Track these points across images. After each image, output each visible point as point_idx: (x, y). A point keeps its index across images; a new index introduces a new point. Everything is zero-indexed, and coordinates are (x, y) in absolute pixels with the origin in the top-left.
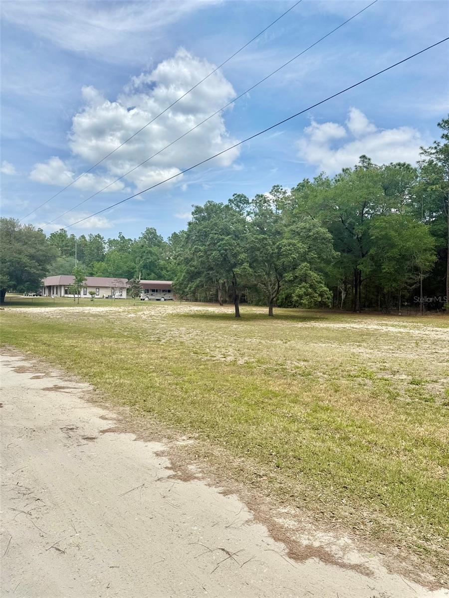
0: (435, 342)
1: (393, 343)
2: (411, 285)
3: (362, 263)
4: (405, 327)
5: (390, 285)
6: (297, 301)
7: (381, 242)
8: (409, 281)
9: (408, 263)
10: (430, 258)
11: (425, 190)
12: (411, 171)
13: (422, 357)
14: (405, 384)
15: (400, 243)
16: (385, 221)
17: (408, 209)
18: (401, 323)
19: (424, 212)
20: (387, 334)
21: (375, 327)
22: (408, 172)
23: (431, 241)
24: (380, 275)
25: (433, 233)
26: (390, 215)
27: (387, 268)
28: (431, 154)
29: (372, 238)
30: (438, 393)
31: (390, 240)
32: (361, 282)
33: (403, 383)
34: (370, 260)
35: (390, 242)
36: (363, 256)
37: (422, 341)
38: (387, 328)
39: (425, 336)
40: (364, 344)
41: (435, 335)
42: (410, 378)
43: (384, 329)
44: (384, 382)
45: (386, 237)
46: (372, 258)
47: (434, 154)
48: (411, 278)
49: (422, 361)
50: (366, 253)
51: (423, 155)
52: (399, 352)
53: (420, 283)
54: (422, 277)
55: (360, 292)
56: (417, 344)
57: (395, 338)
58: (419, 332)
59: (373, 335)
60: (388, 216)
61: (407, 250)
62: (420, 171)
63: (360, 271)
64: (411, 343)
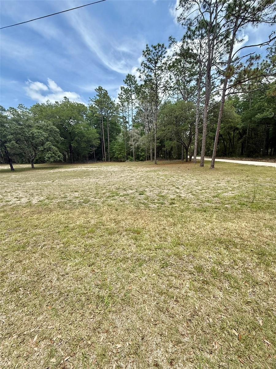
2: (91, 152)
3: (73, 143)
6: (48, 160)
7: (79, 134)
8: (90, 150)
9: (90, 143)
10: (98, 142)
15: (87, 135)
21: (85, 169)
22: (84, 108)
23: (97, 135)
24: (80, 148)
25: (98, 132)
27: (83, 145)
29: (76, 132)
31: (83, 134)
34: (76, 142)
36: (72, 140)
53: (94, 151)
61: (90, 138)
62: (89, 108)
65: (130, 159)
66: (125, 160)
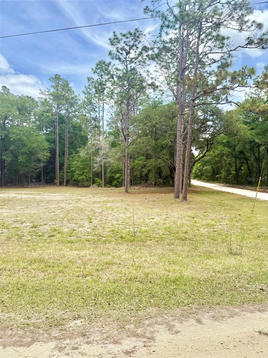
0: (48, 202)
1: (24, 204)
2: (36, 169)
3: (5, 155)
4: (32, 194)
5: (23, 169)
7: (17, 142)
8: (35, 167)
9: (34, 156)
10: (46, 154)
11: (43, 115)
12: (35, 102)
13: (40, 211)
14: (28, 228)
15: (29, 144)
16: (19, 130)
17: (34, 125)
18: (30, 192)
19: (43, 127)
20: (21, 199)
21: (14, 195)
22: (33, 103)
23: (46, 145)
24: (17, 163)
25: (48, 140)
26: (22, 127)
27: (21, 159)
28: (46, 95)
29: (11, 139)
30: (46, 231)
31: (23, 142)
32: (5, 167)
33: (27, 228)
34: (11, 153)
35: (22, 143)
36: (6, 151)
37: (41, 202)
38: (21, 196)
39: (43, 199)
40: (6, 207)
41: (49, 198)
42: (32, 224)
43: (19, 196)
44: (15, 229)
45: (20, 140)
46: (12, 152)
47: (47, 95)
48: (36, 166)
49: (40, 213)
50: (8, 149)
51: (41, 94)
52: (27, 210)
53: (41, 169)
54: (42, 165)
55: (4, 173)
56: (38, 204)
57: (26, 201)
58: (40, 197)
59: (12, 200)
60: (21, 127)
61: (33, 148)
62: (40, 103)
63: (4, 160)
64: (35, 203)
65: (97, 184)
66: (90, 185)
